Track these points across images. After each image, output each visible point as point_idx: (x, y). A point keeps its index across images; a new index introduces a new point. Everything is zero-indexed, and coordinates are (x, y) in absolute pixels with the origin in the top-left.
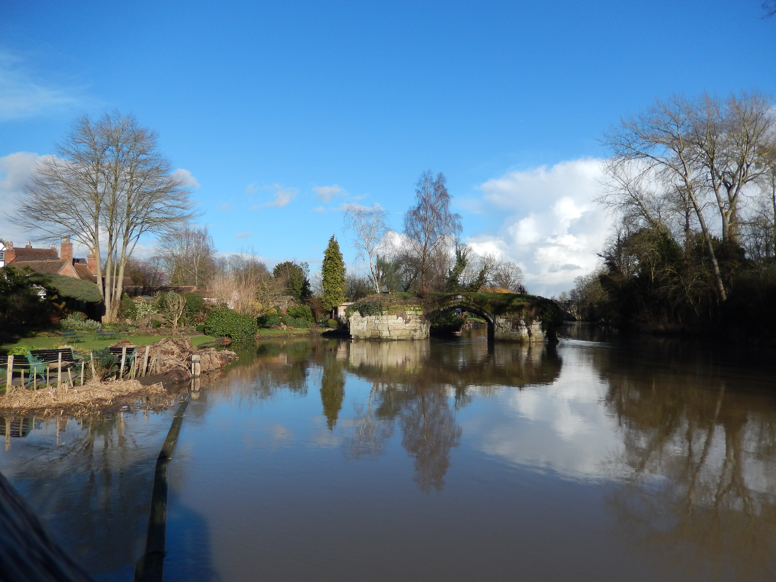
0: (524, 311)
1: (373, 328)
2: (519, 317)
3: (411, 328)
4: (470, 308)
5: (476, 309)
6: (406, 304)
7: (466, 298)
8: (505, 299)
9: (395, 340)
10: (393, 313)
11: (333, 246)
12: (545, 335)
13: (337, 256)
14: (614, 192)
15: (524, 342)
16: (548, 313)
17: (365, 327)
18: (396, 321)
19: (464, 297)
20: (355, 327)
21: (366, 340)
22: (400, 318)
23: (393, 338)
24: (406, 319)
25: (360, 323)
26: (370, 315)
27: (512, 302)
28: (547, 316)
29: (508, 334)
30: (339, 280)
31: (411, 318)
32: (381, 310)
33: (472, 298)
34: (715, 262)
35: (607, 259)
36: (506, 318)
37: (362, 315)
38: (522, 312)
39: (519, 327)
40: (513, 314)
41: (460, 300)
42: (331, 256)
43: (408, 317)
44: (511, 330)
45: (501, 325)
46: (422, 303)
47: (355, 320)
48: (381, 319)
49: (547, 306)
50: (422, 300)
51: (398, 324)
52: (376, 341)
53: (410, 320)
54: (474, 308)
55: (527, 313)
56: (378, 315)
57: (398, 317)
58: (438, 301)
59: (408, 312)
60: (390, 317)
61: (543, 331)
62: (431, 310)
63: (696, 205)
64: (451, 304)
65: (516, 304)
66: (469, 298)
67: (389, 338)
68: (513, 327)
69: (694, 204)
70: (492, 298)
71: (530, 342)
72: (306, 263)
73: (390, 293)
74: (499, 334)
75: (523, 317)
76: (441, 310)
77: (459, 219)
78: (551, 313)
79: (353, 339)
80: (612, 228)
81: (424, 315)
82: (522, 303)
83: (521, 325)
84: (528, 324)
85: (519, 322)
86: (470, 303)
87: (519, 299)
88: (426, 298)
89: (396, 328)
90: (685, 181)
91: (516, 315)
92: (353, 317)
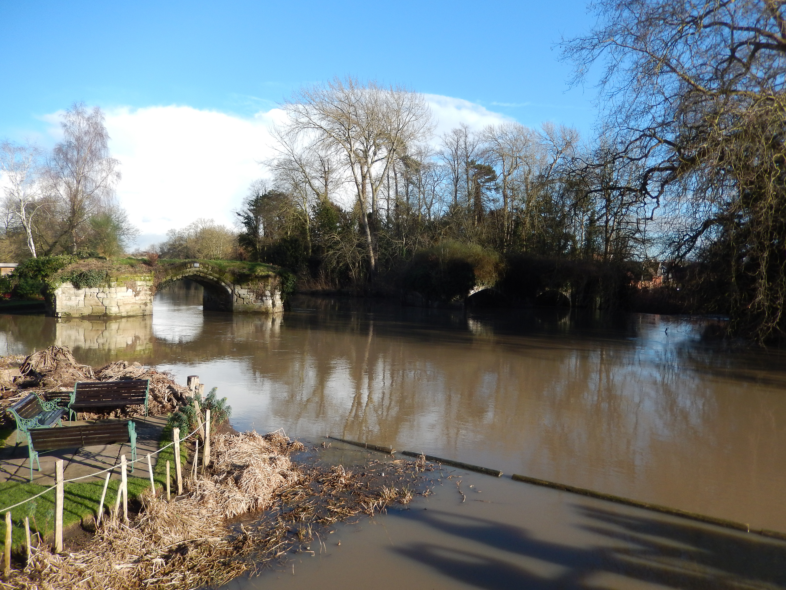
10: (123, 284)
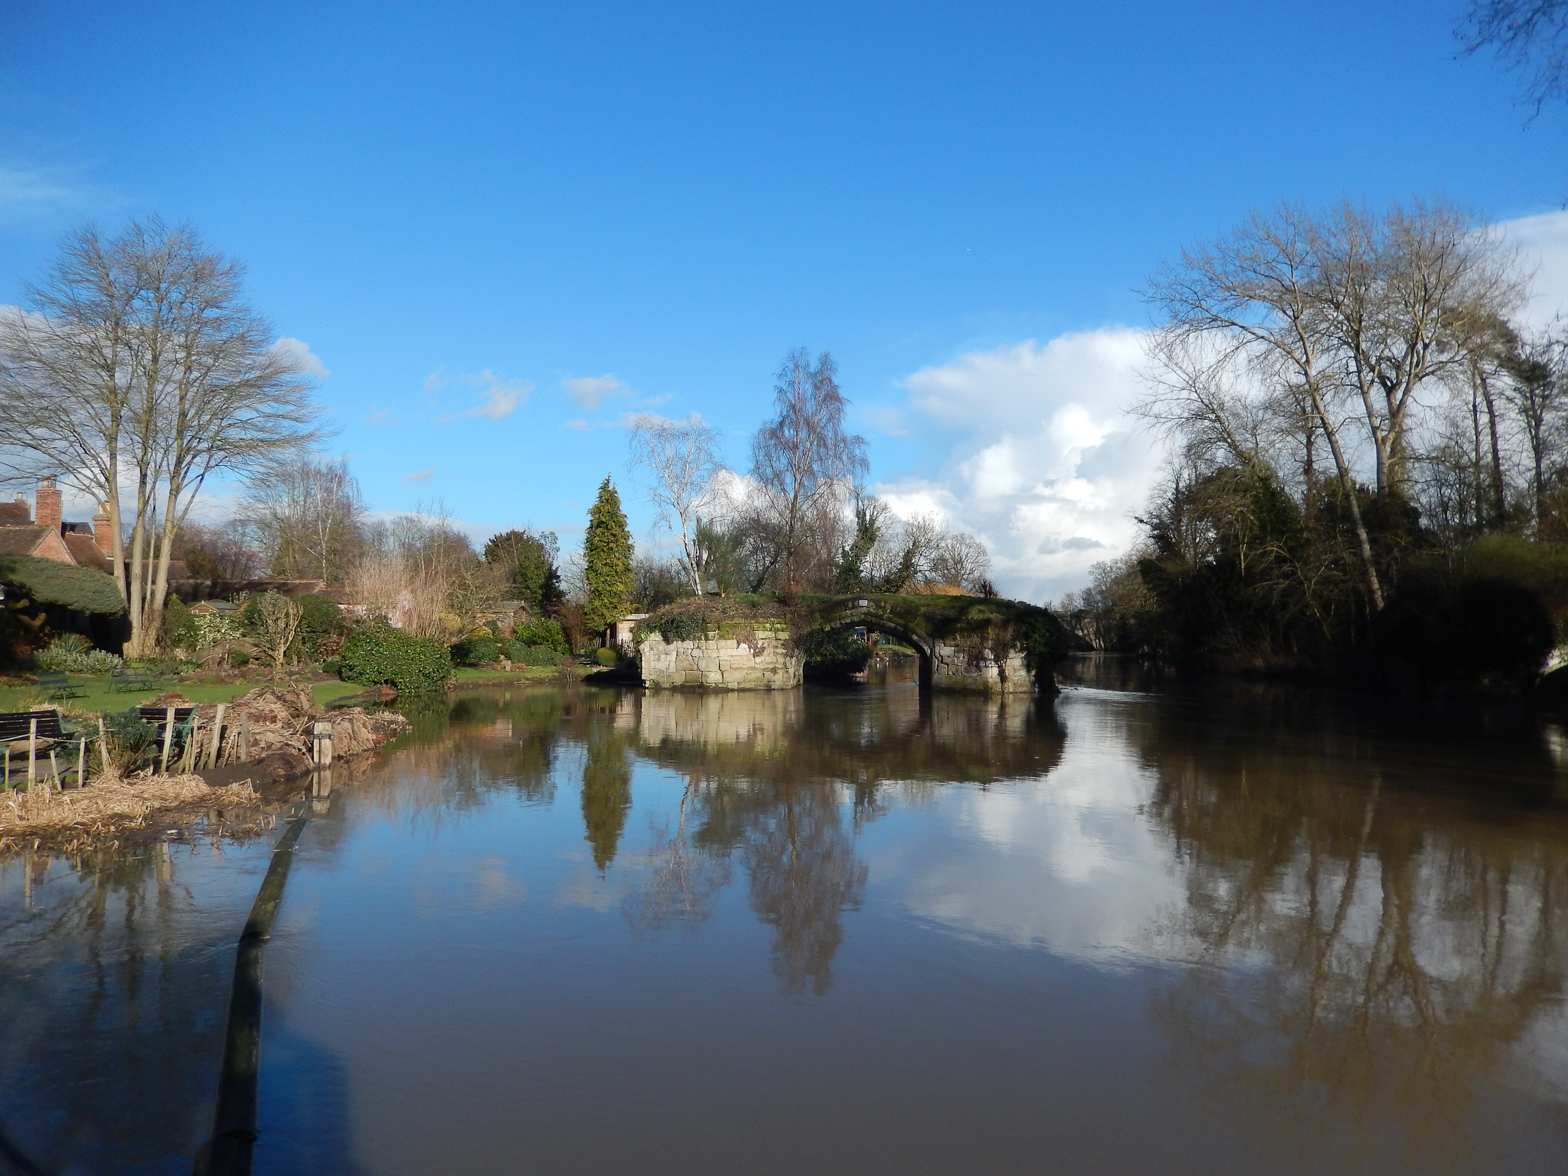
0: (991, 632)
1: (689, 666)
2: (982, 643)
3: (766, 666)
4: (884, 625)
5: (895, 628)
6: (755, 616)
7: (877, 605)
8: (953, 608)
9: (732, 690)
11: (607, 500)
12: (1033, 678)
13: (616, 520)
14: (1169, 396)
15: (992, 693)
16: (1039, 636)
17: (673, 665)
18: (735, 652)
19: (872, 604)
20: (653, 664)
21: (675, 689)
22: (743, 646)
23: (730, 686)
24: (755, 648)
25: (663, 656)
26: (683, 640)
27: (968, 612)
28: (1036, 641)
29: (959, 677)
30: (620, 568)
31: (766, 645)
32: (705, 631)
33: (887, 605)
34: (1363, 535)
35: (1155, 527)
36: (956, 646)
37: (667, 640)
38: (988, 633)
39: (982, 664)
40: (969, 636)
41: (864, 610)
42: (604, 520)
43: (760, 643)
44: (965, 669)
45: (946, 660)
46: (789, 616)
47: (652, 649)
48: (704, 648)
49: (1037, 621)
50: (787, 608)
51: (739, 658)
52: (694, 693)
53: (763, 649)
54: (892, 625)
55: (997, 635)
56: (700, 639)
57: (739, 643)
58: (820, 611)
59: (760, 634)
60: (722, 643)
61: (1029, 671)
62: (806, 630)
63: (1326, 421)
64: (847, 617)
65: (976, 618)
66: (883, 604)
67: (720, 685)
68: (969, 664)
69: (1322, 419)
70: (927, 605)
71: (1003, 693)
72: (552, 534)
73: (723, 595)
74: (942, 678)
75: (990, 642)
76: (826, 630)
77: (863, 447)
78: (1045, 635)
79: (648, 688)
80: (1164, 466)
81: (791, 639)
82: (987, 615)
83: (985, 659)
84: (998, 657)
85: (981, 653)
86: (883, 615)
87: (982, 608)
88: (796, 605)
89: (734, 666)
90: (1306, 374)
91: (976, 639)
92: (647, 643)
